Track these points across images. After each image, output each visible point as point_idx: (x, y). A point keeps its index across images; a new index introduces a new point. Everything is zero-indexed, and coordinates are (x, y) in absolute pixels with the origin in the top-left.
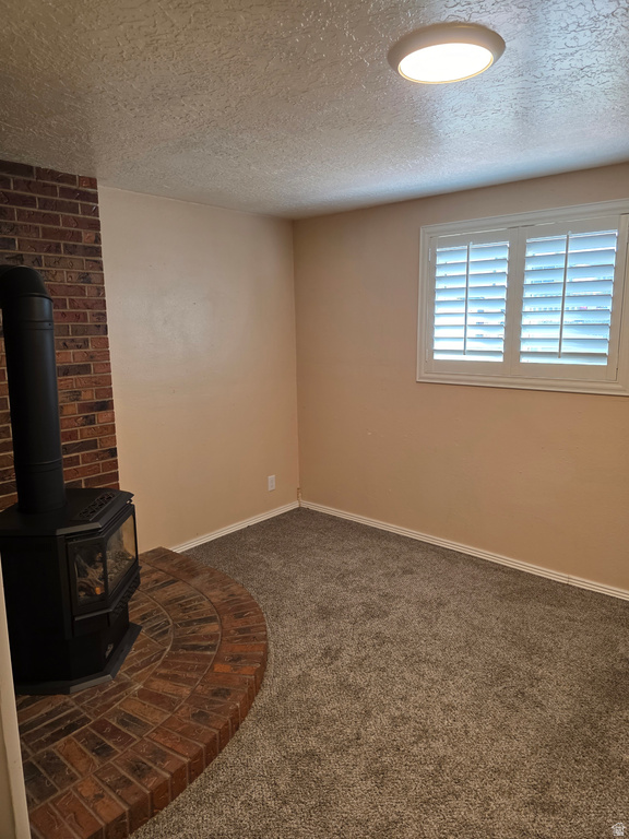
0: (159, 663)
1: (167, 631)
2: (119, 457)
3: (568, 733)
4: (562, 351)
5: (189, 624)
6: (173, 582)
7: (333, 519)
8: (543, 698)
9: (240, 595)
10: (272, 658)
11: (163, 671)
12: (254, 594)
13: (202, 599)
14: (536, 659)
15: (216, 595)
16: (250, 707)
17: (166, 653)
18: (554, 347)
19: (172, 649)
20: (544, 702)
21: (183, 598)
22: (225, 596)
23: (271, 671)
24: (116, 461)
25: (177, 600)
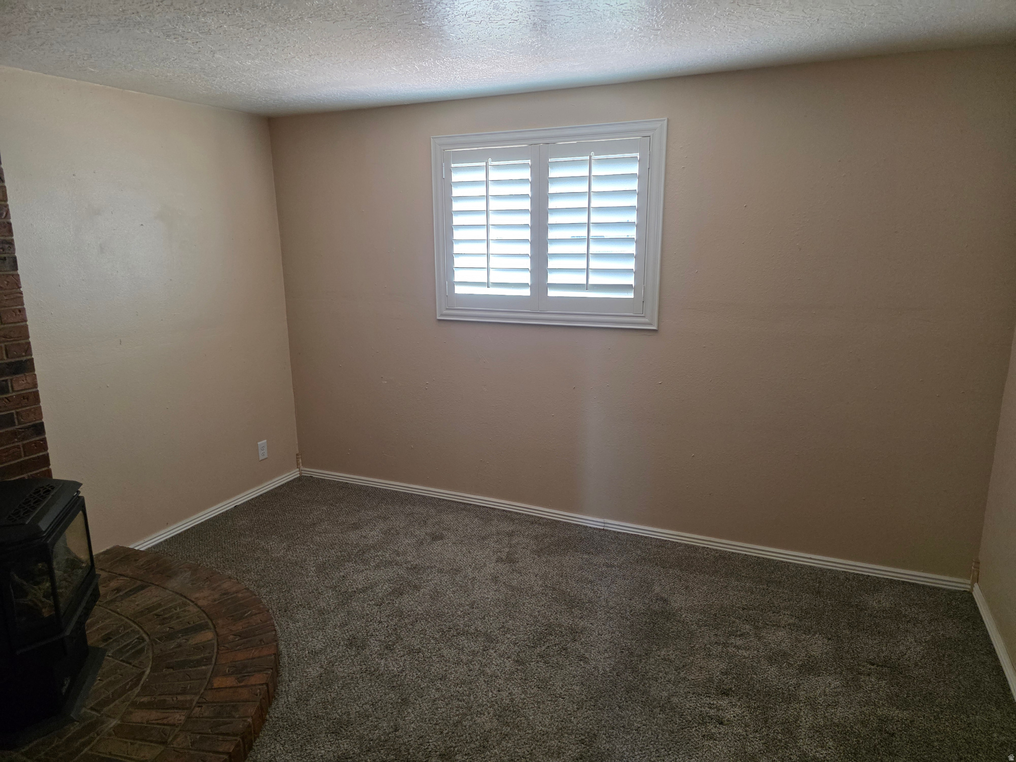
0: (137, 690)
1: (142, 650)
2: (49, 434)
3: (611, 681)
4: (590, 282)
5: (170, 637)
6: (142, 588)
7: (344, 486)
8: (586, 651)
9: (237, 592)
10: (285, 660)
11: (145, 699)
12: (252, 588)
13: (185, 604)
14: (576, 612)
15: (204, 596)
16: (264, 721)
17: (145, 677)
18: (580, 279)
19: (152, 670)
20: (587, 655)
21: (160, 605)
22: (217, 596)
23: (285, 675)
24: (44, 440)
25: (149, 610)
